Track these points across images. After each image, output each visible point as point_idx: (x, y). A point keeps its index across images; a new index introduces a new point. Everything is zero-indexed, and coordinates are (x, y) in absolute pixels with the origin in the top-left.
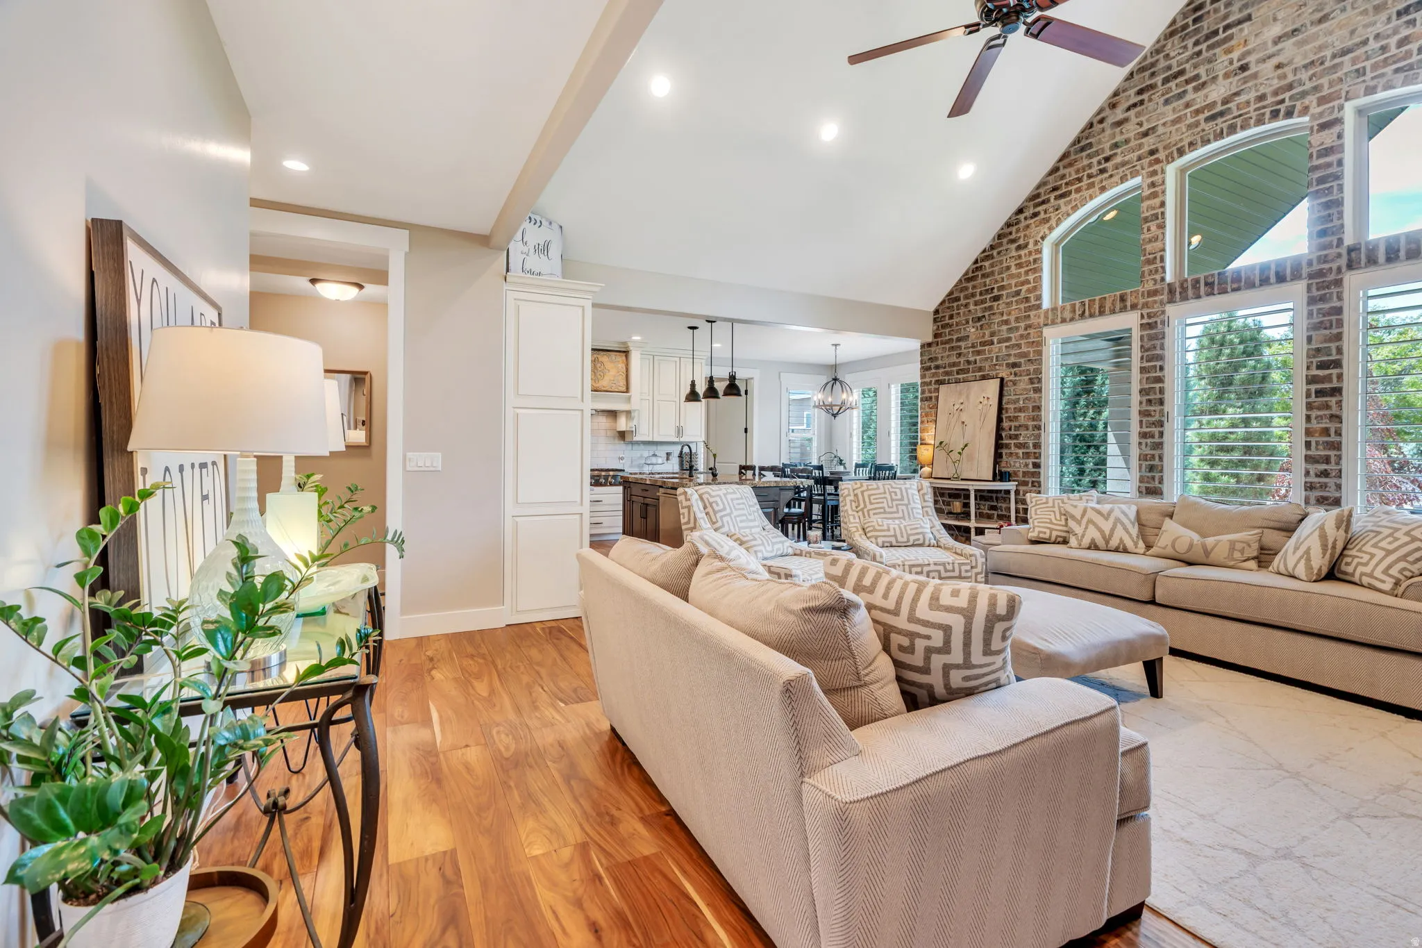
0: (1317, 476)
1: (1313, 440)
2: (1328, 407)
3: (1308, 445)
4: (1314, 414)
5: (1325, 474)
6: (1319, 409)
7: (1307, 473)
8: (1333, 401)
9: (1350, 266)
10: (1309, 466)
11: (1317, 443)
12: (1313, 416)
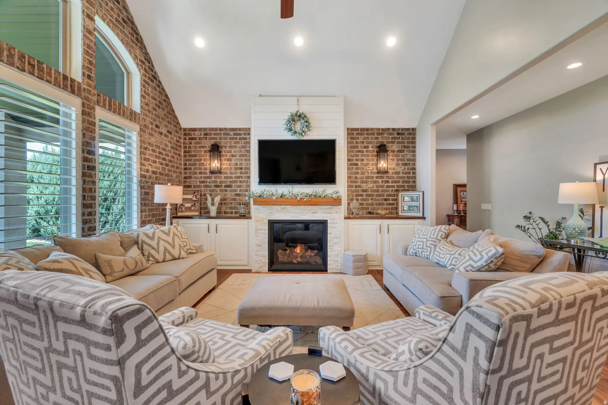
0: (88, 215)
1: (86, 194)
2: (91, 176)
3: (84, 197)
4: (87, 179)
5: (90, 214)
6: (89, 177)
7: (83, 214)
8: (93, 172)
9: (98, 103)
10: (85, 210)
11: (88, 196)
12: (86, 181)
